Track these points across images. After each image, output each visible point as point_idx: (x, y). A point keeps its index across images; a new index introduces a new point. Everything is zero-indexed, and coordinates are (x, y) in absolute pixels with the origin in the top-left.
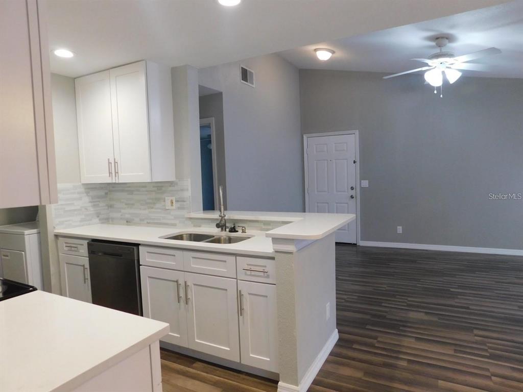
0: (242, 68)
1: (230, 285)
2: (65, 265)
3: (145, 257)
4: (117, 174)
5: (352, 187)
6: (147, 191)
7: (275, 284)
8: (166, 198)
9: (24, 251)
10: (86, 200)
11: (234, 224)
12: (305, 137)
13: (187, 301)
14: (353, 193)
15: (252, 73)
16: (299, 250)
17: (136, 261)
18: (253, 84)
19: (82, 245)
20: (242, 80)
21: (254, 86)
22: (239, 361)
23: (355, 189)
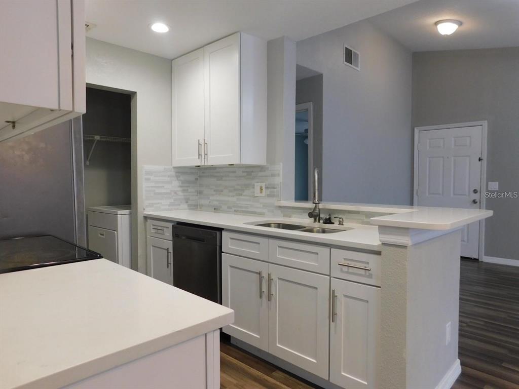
0: (346, 48)
1: (322, 283)
2: (152, 247)
3: (228, 243)
4: (206, 156)
5: (475, 190)
6: (236, 177)
7: (380, 287)
8: (256, 184)
9: (117, 231)
10: (176, 184)
11: (330, 215)
12: (416, 131)
13: (270, 297)
14: (476, 197)
15: (358, 55)
16: (414, 245)
17: (218, 247)
18: (357, 66)
19: (168, 228)
20: (346, 61)
21: (359, 69)
22: (327, 379)
23: (479, 192)
